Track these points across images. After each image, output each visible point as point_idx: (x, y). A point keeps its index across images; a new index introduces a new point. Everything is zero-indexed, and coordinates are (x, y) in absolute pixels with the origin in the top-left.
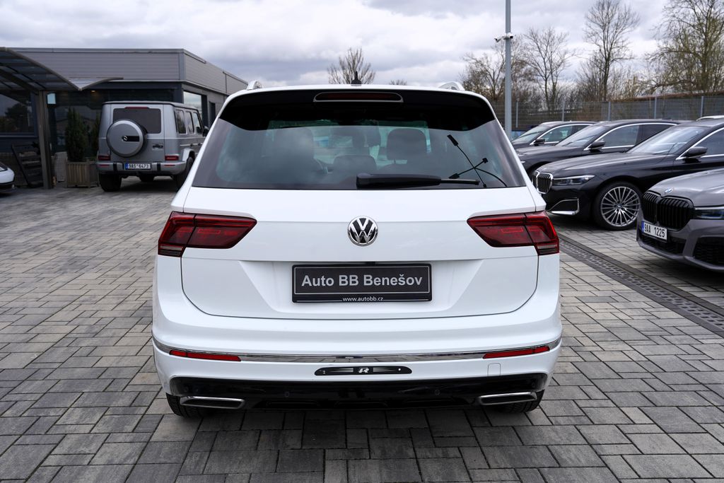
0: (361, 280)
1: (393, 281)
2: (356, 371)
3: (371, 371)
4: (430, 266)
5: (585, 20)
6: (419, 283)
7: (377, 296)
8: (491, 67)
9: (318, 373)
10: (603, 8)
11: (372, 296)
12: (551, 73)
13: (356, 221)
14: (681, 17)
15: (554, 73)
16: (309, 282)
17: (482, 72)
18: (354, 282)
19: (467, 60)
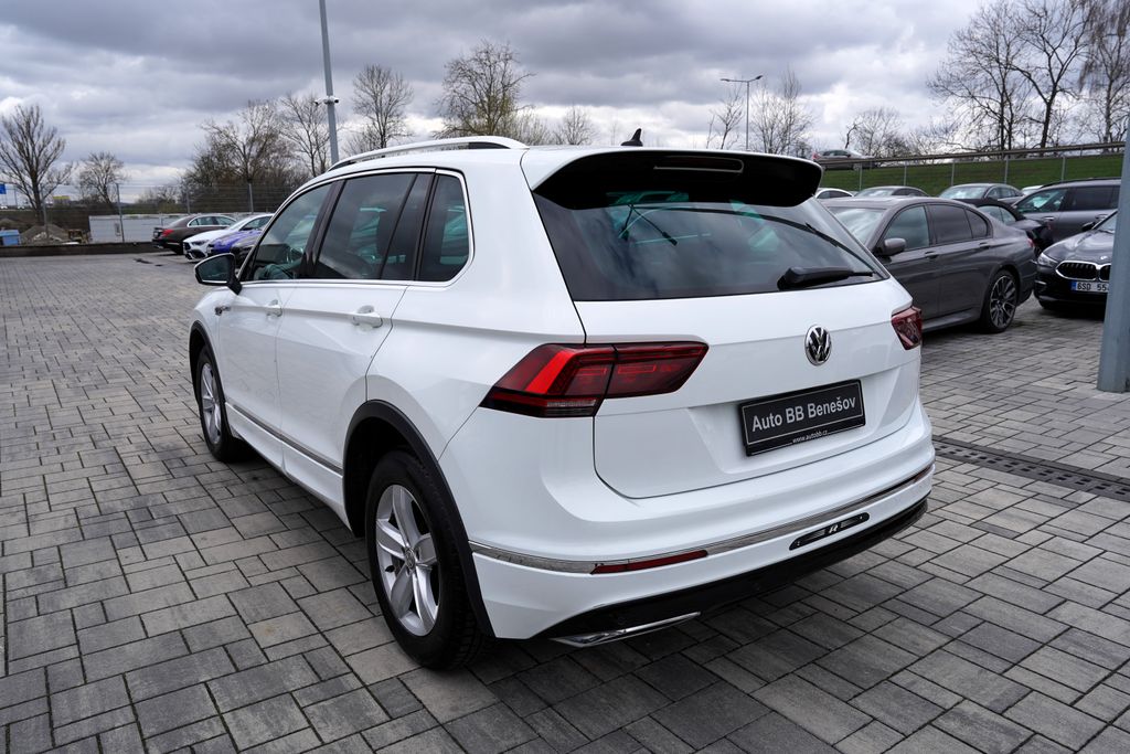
0: (806, 412)
1: (832, 408)
2: (827, 532)
3: (840, 527)
4: (860, 382)
5: (354, 88)
6: (853, 405)
7: (822, 429)
8: (240, 138)
9: (793, 547)
10: (373, 76)
11: (817, 430)
12: (318, 149)
13: (813, 333)
14: (463, 92)
15: (321, 149)
16: (759, 425)
17: (228, 145)
18: (800, 416)
19: (206, 129)
